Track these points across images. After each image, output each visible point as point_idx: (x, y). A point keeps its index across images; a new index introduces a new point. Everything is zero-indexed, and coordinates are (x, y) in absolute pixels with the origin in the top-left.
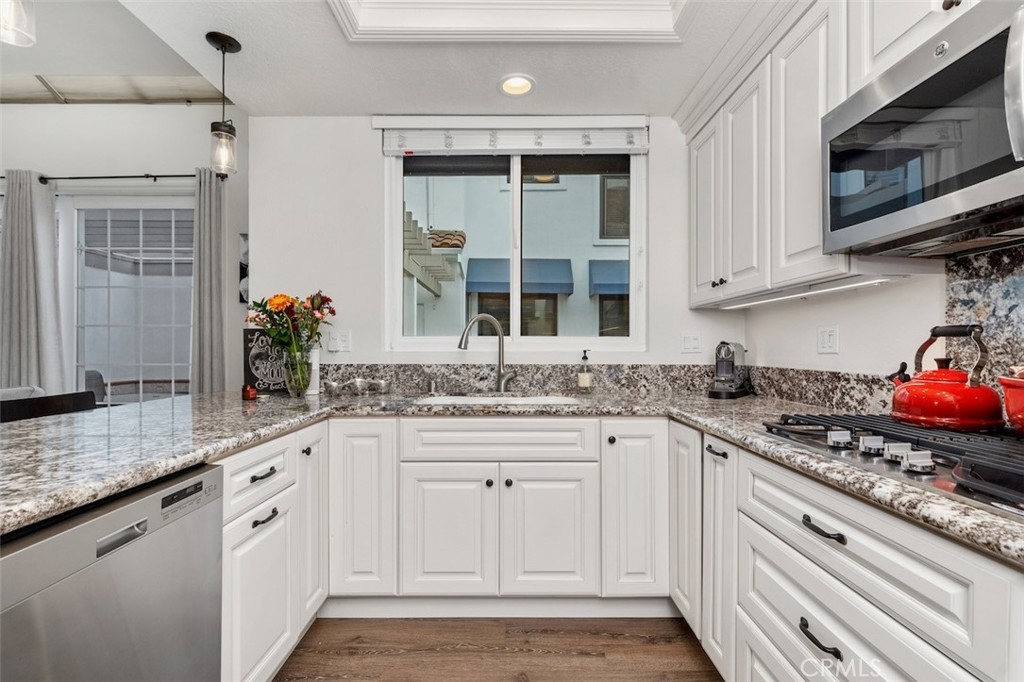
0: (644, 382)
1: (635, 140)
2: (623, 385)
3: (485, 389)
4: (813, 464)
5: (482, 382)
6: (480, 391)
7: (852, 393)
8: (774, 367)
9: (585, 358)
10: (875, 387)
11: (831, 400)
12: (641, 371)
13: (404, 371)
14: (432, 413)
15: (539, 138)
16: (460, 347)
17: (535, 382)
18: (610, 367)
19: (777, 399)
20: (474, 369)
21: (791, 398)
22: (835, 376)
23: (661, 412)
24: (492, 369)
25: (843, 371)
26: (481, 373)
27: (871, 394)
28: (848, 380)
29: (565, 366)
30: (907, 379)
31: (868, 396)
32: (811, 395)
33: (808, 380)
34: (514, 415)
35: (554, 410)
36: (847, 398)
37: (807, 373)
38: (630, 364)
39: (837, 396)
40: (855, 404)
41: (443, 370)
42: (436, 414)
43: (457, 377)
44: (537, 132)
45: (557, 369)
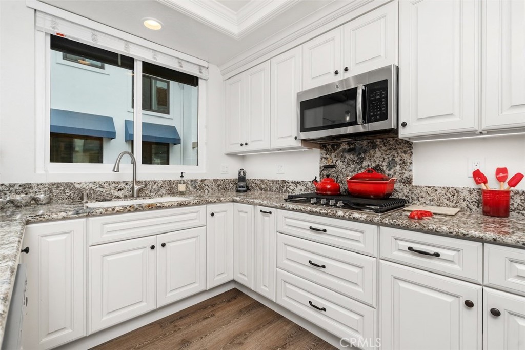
0: (207, 187)
1: (202, 72)
2: (198, 189)
3: (122, 196)
4: (315, 210)
5: (119, 192)
6: (118, 197)
7: (290, 187)
8: (258, 179)
9: (182, 176)
10: (298, 185)
11: (282, 190)
12: (206, 182)
13: (57, 187)
14: (115, 212)
15: (155, 55)
16: (114, 171)
17: (153, 190)
18: (192, 181)
19: (260, 191)
20: (114, 184)
21: (266, 190)
22: (284, 181)
23: (231, 200)
24: (126, 184)
25: (286, 179)
26: (119, 187)
27: (297, 187)
28: (289, 183)
29: (170, 181)
30: (317, 181)
31: (296, 188)
32: (274, 189)
33: (273, 183)
34: (166, 208)
35: (187, 203)
36: (288, 189)
37: (273, 181)
38: (201, 179)
39: (285, 188)
40: (291, 191)
41: (91, 185)
42: (118, 212)
43: (102, 190)
44: (154, 52)
45: (166, 183)
